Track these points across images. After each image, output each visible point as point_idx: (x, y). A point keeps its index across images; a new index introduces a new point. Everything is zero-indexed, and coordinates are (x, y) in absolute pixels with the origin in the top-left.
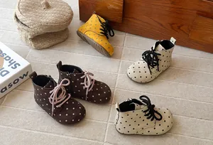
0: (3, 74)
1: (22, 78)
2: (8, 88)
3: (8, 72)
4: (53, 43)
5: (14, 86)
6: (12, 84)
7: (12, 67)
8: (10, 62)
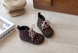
0: (3, 29)
2: (5, 35)
3: (5, 28)
4: (18, 14)
5: (8, 34)
6: (7, 33)
7: (7, 26)
8: (6, 24)
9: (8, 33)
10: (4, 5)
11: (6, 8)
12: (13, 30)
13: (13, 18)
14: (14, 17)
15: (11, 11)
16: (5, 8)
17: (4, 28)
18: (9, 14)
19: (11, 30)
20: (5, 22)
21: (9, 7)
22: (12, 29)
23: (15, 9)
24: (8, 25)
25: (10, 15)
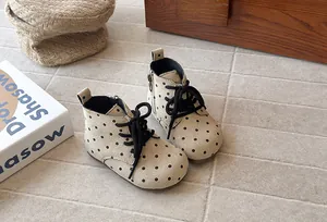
6: (30, 149)
7: (32, 117)
8: (28, 107)
9: (34, 149)
10: (11, 12)
11: (23, 25)
12: (59, 134)
13: (53, 70)
14: (58, 66)
15: (44, 38)
16: (16, 23)
18: (34, 53)
19: (48, 137)
20: (26, 96)
21: (33, 23)
22: (55, 133)
23: (62, 32)
24: (38, 113)
25: (39, 57)
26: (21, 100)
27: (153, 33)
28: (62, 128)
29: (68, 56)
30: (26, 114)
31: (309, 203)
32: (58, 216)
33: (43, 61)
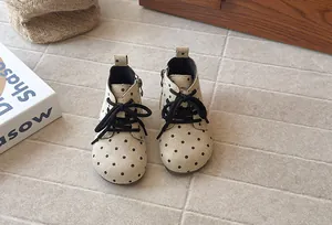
1: (39, 120)
2: (7, 138)
3: (10, 108)
5: (21, 136)
6: (17, 131)
7: (19, 98)
8: (16, 88)
9: (22, 130)
12: (47, 116)
13: (43, 48)
14: (48, 43)
17: (4, 108)
19: (35, 119)
20: (14, 76)
22: (43, 115)
24: (26, 94)
26: (9, 79)
27: (147, 11)
28: (50, 110)
29: (58, 34)
30: (13, 95)
31: (288, 193)
32: (43, 197)
33: (33, 38)
